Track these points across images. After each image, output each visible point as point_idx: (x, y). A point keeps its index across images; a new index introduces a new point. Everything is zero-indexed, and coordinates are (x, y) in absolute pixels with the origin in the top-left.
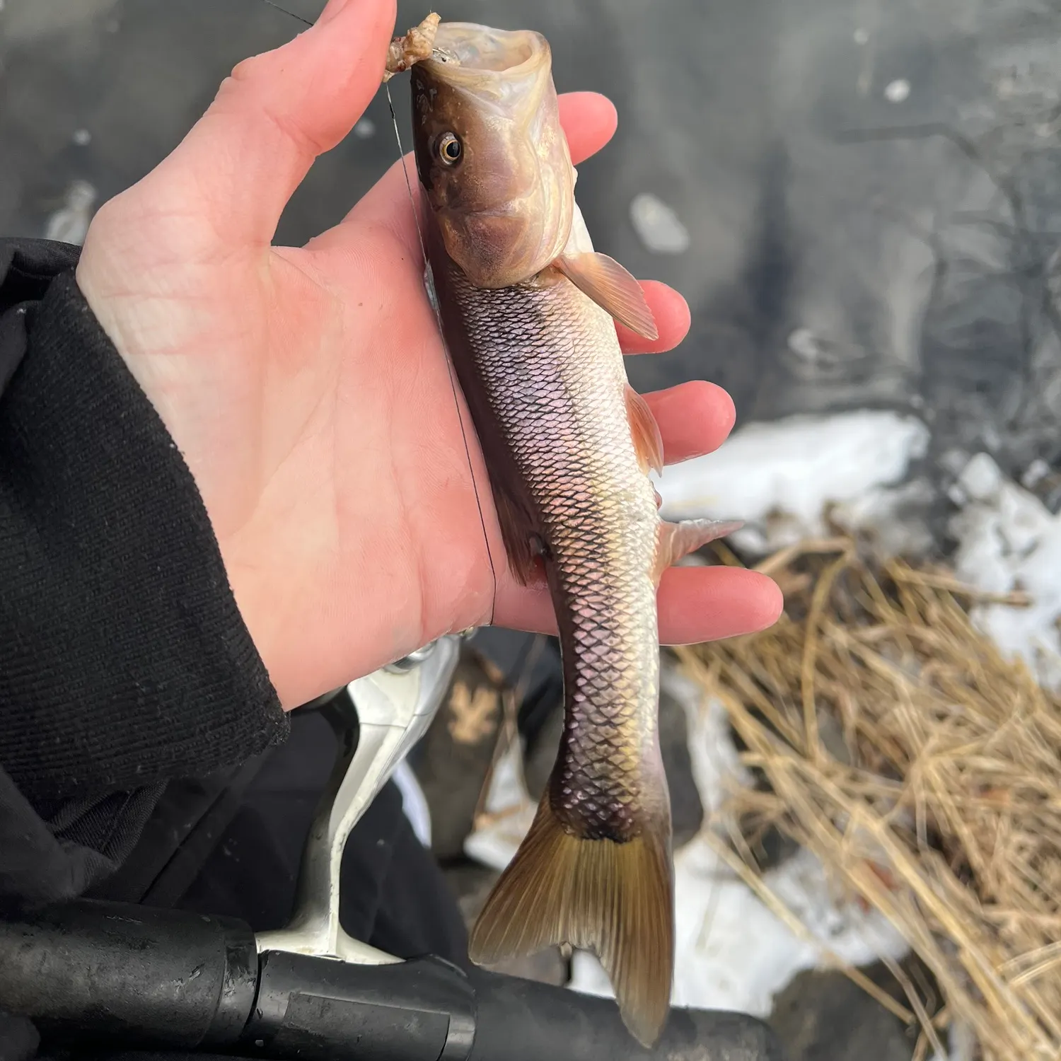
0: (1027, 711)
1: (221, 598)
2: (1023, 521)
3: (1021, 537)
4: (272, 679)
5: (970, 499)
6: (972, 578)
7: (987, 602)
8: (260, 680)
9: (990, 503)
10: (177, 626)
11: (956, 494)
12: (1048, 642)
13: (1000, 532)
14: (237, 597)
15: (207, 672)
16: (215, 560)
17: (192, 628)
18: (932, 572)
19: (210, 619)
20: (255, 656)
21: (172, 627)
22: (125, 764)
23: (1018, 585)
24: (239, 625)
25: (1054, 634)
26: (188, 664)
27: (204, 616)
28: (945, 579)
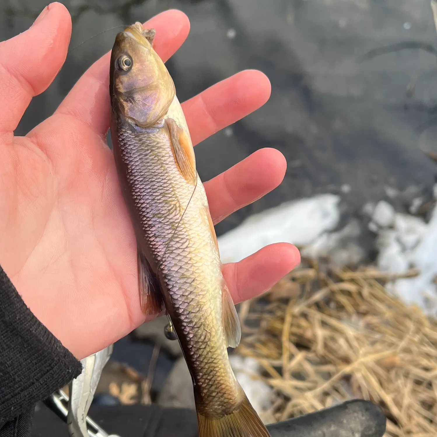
0: (418, 331)
1: (24, 312)
2: (410, 231)
3: (410, 239)
4: (64, 344)
5: (380, 227)
6: (387, 268)
7: (394, 279)
8: (57, 347)
9: (391, 227)
10: (6, 332)
11: (372, 227)
12: (430, 292)
13: (399, 241)
14: (32, 310)
15: (29, 350)
16: (15, 295)
17: (14, 331)
18: (364, 271)
19: (21, 324)
20: (50, 336)
21: (4, 333)
22: (5, 408)
23: (411, 266)
24: (37, 323)
25: (433, 287)
26: (18, 349)
27: (18, 324)
28: (372, 272)
